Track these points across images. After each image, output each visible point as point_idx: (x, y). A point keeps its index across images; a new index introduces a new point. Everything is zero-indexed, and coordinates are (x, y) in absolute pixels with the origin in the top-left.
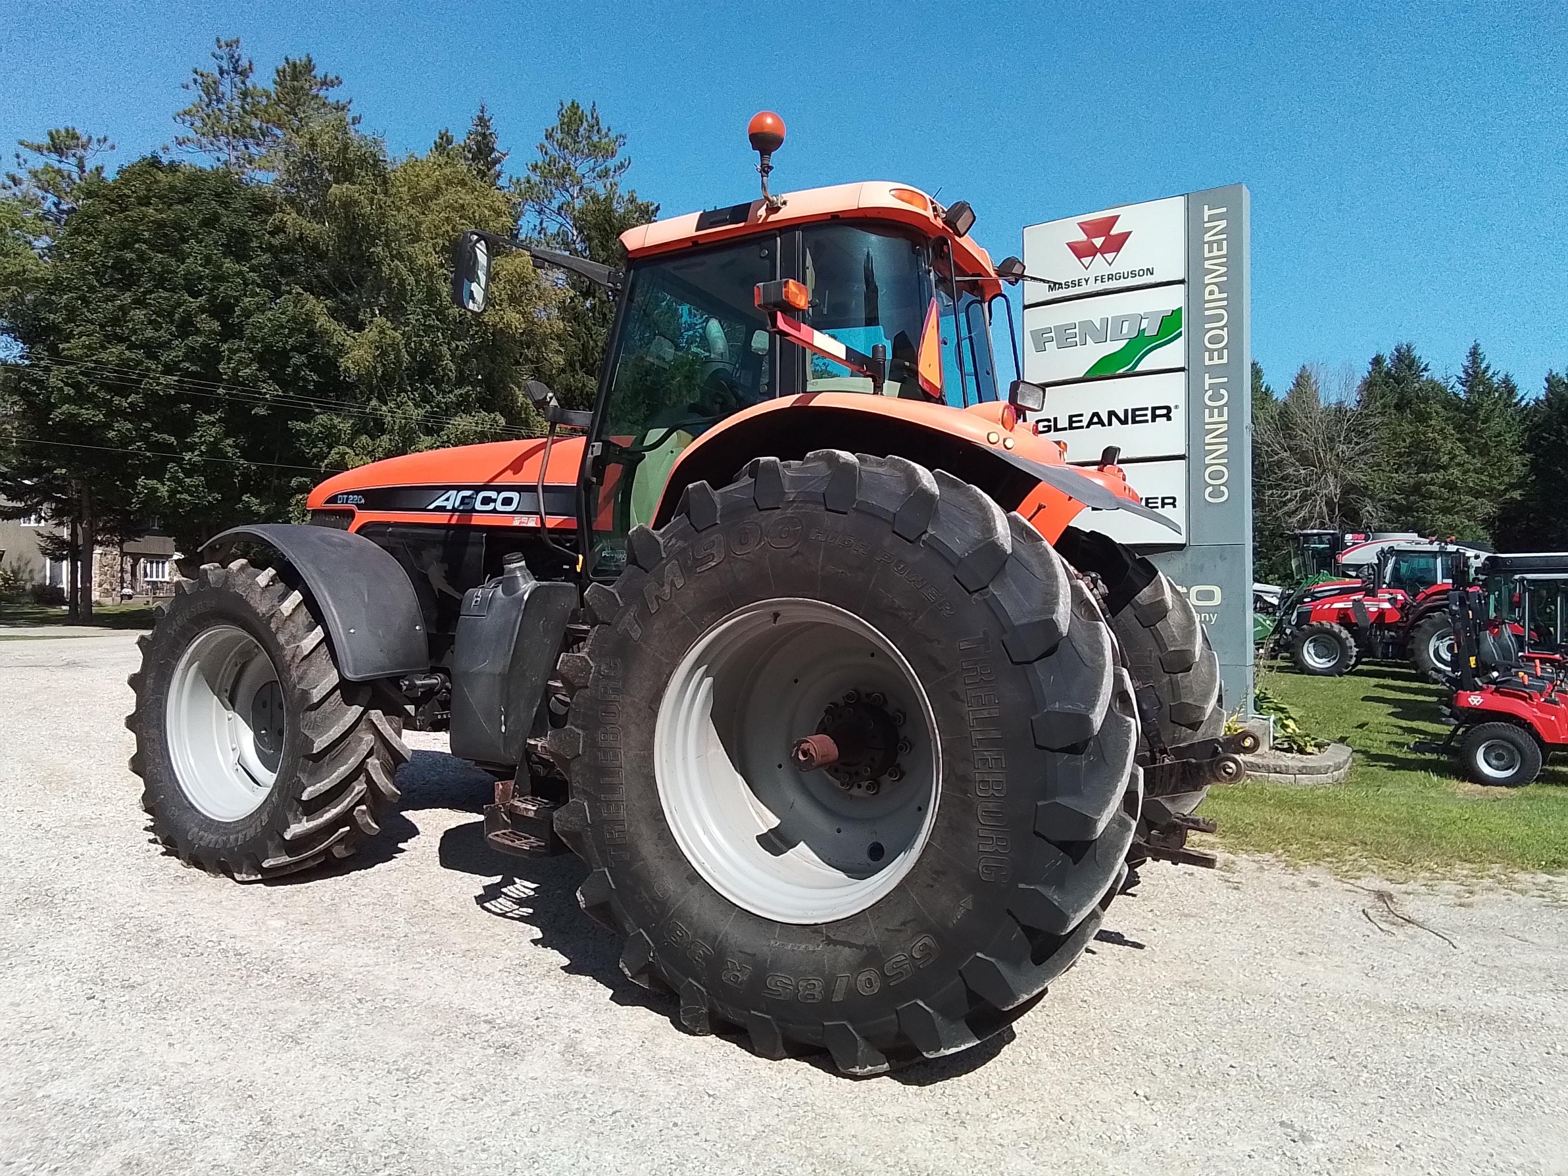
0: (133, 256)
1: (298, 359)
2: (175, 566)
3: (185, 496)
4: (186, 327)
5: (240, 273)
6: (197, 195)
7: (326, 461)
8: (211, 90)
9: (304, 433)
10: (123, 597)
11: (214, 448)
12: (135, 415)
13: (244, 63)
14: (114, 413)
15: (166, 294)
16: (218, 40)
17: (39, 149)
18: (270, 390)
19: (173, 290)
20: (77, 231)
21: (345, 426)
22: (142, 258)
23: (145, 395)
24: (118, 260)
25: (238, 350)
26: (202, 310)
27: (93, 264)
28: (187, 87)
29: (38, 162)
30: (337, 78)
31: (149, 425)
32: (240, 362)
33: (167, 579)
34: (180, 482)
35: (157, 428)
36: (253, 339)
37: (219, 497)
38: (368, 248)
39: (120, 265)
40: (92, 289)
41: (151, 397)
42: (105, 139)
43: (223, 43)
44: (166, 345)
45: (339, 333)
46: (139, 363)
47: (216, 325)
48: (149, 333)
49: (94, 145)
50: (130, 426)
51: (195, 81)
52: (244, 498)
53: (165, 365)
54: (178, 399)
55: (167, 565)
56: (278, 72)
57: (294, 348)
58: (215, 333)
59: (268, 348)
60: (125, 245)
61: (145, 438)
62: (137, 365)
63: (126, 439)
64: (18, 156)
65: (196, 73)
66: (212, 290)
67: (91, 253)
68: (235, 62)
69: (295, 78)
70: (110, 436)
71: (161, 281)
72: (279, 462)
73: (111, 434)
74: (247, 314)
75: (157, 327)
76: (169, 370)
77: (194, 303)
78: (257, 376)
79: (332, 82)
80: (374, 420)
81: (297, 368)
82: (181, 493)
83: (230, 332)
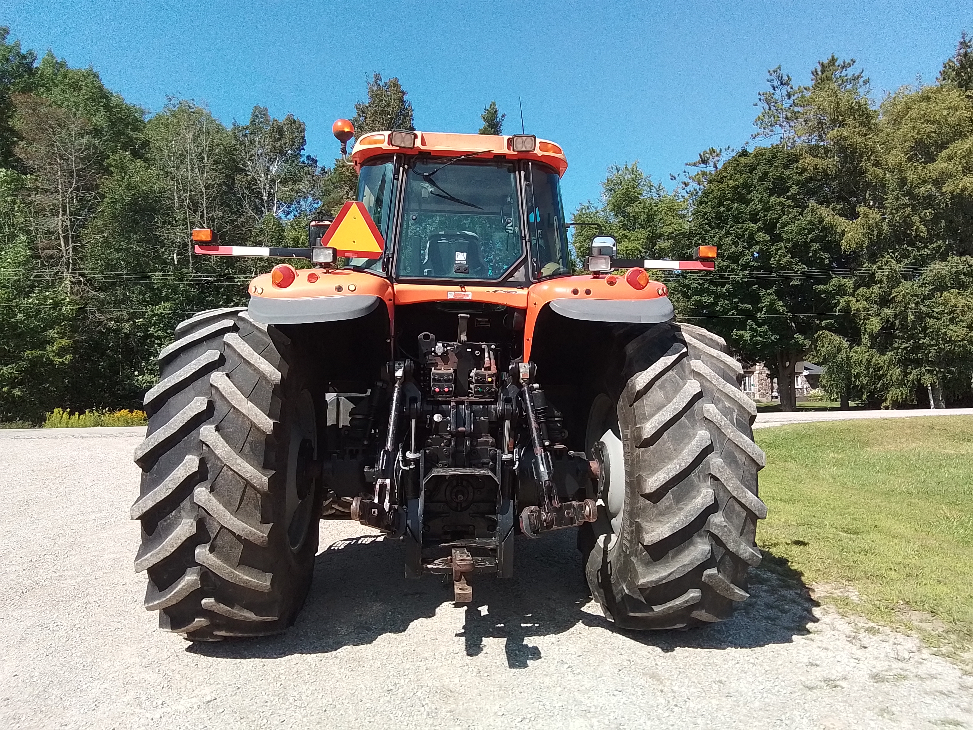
0: (724, 209)
1: (815, 246)
2: (805, 379)
3: (759, 338)
4: (751, 241)
5: (781, 203)
6: (759, 164)
7: (838, 308)
8: (769, 100)
9: (823, 292)
10: (772, 397)
11: (771, 309)
12: (730, 295)
13: (785, 78)
14: (718, 296)
15: (740, 226)
16: (769, 72)
17: (695, 165)
18: (801, 268)
19: (743, 223)
20: (701, 203)
21: (849, 283)
22: (729, 209)
23: (733, 284)
24: (717, 213)
25: (780, 248)
26: (759, 230)
27: (707, 219)
28: (756, 105)
29: (694, 171)
30: (852, 60)
31: (737, 300)
32: (780, 256)
33: (800, 386)
34: (756, 331)
35: (742, 301)
36: (788, 240)
37: (777, 337)
38: (858, 164)
39: (719, 216)
40: (707, 231)
41: (735, 284)
42: (729, 147)
43: (772, 72)
44: (742, 254)
45: (843, 223)
46: (728, 266)
47: (767, 237)
48: (733, 249)
49: (723, 152)
50: (727, 302)
51: (760, 100)
52: (796, 336)
53: (742, 265)
54: (750, 284)
55: (799, 378)
56: (813, 73)
57: (812, 241)
58: (767, 241)
59: (796, 245)
60: (721, 204)
61: (736, 308)
62: (727, 268)
63: (726, 311)
64: (685, 172)
65: (760, 94)
66: (764, 217)
67: (705, 213)
68: (780, 78)
69: (823, 72)
70: (718, 309)
71: (737, 219)
72: (816, 312)
73: (718, 308)
74: (783, 226)
75: (736, 244)
76: (744, 269)
77: (755, 227)
78: (791, 262)
79: (849, 63)
80: (869, 276)
81: (815, 252)
82: (756, 336)
83: (776, 239)
